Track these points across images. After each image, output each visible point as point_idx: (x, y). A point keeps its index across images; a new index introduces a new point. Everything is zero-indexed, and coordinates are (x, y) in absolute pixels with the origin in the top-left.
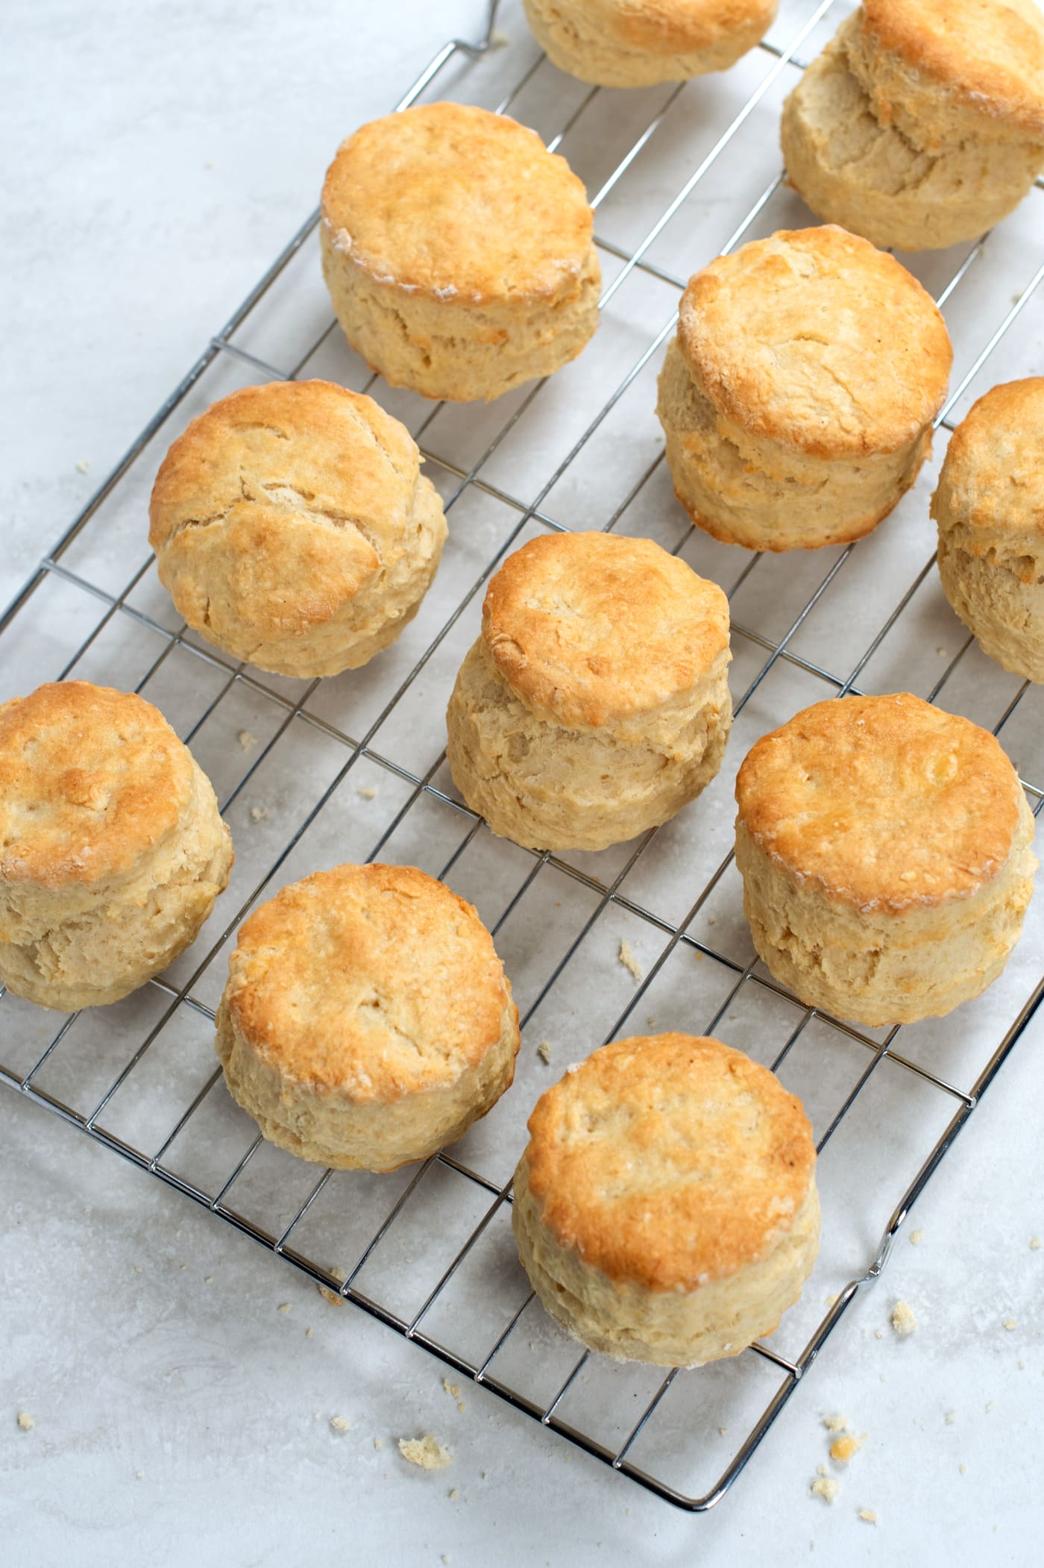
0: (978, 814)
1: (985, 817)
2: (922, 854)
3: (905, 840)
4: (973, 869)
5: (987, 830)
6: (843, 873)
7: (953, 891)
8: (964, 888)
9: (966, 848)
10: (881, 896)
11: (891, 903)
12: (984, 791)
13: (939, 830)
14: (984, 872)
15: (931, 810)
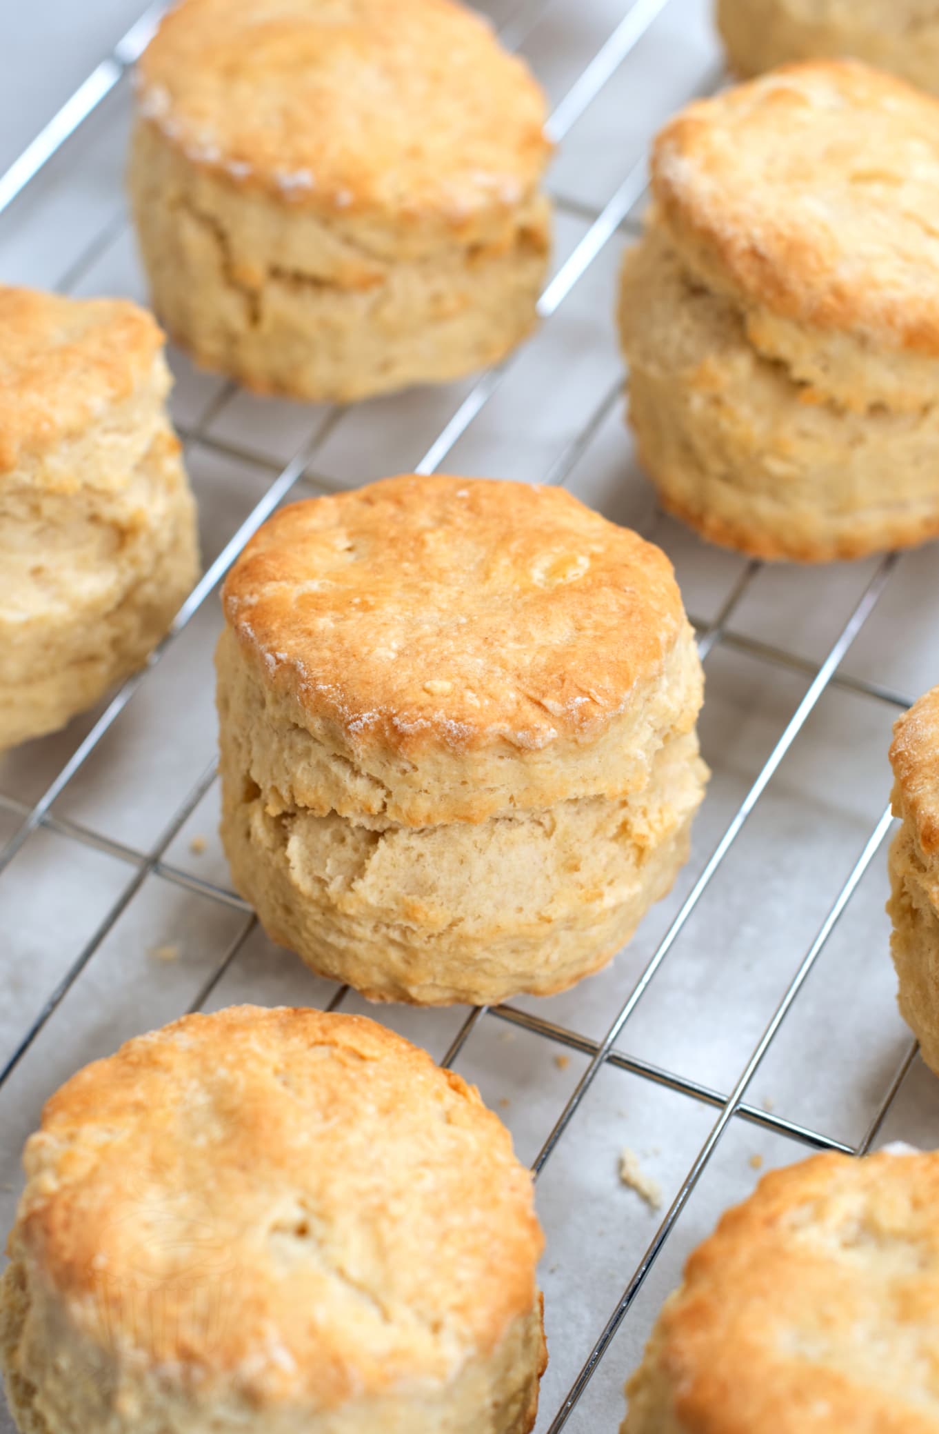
0: (590, 632)
1: (599, 639)
2: (476, 664)
3: (455, 639)
4: (549, 702)
5: (595, 654)
6: (335, 662)
7: (506, 728)
8: (525, 727)
9: (549, 670)
10: (383, 708)
11: (397, 721)
12: (614, 608)
13: (518, 639)
14: (569, 712)
15: (516, 611)
